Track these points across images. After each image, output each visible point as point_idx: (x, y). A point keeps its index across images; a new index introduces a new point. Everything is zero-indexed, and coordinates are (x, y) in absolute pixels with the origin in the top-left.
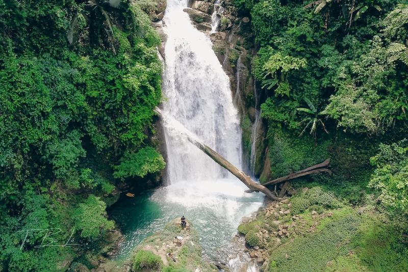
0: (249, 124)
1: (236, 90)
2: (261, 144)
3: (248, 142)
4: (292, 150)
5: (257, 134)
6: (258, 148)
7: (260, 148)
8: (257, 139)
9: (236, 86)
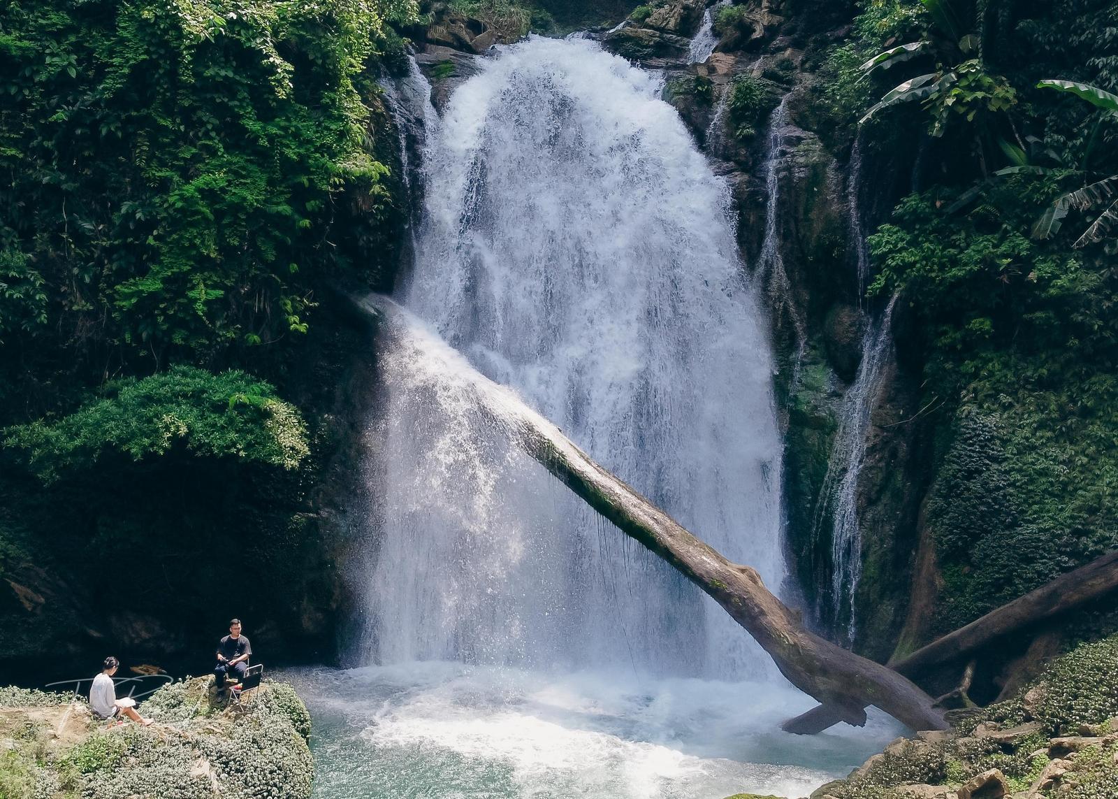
0: (828, 387)
1: (762, 236)
2: (889, 476)
3: (817, 478)
4: (1070, 449)
5: (870, 430)
6: (871, 502)
7: (885, 499)
8: (871, 451)
9: (763, 220)
